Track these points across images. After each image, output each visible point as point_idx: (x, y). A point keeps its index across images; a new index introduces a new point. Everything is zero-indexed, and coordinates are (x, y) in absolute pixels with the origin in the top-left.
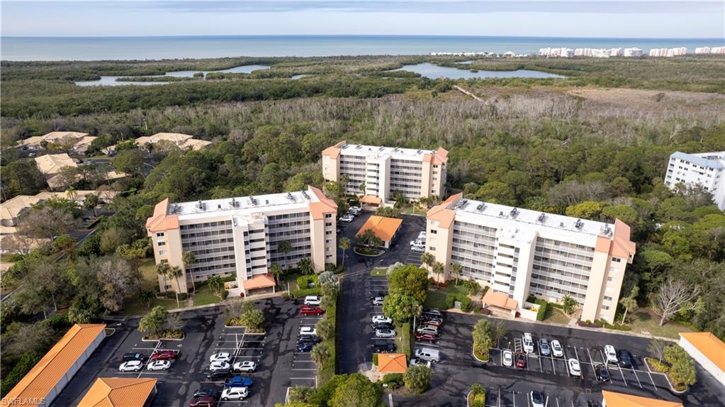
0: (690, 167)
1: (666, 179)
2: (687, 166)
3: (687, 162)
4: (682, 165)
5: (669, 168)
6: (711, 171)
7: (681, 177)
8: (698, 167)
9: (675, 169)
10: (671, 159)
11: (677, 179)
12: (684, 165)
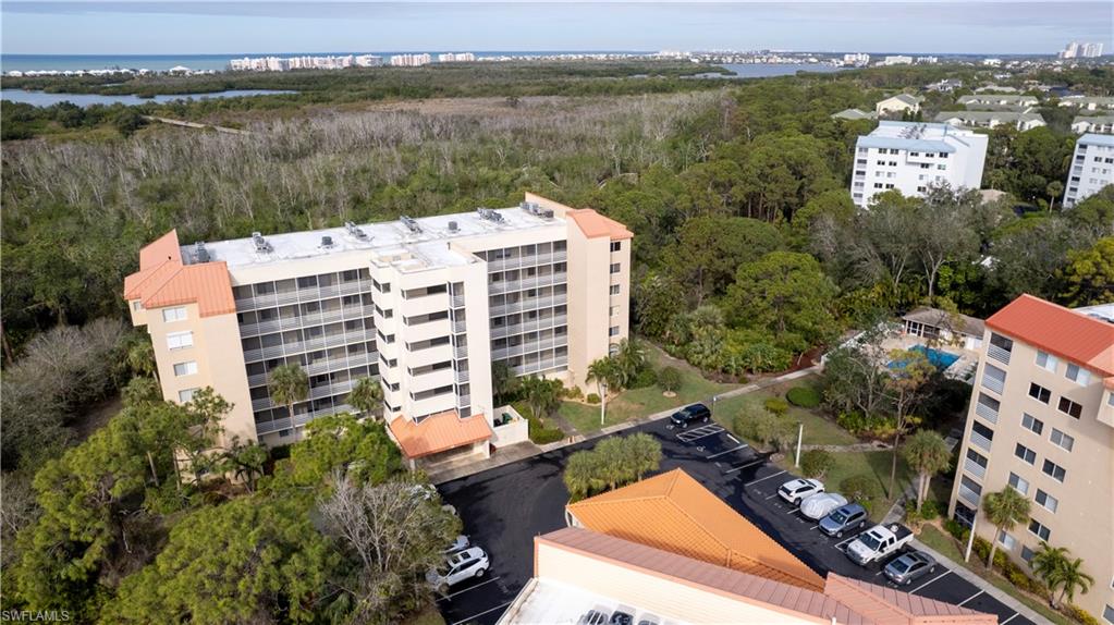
0: (900, 158)
1: (854, 190)
2: (893, 158)
3: (892, 152)
4: (882, 157)
5: (856, 167)
6: (943, 159)
7: (884, 180)
8: (922, 155)
9: (871, 168)
10: (857, 149)
11: (876, 185)
12: (887, 157)
